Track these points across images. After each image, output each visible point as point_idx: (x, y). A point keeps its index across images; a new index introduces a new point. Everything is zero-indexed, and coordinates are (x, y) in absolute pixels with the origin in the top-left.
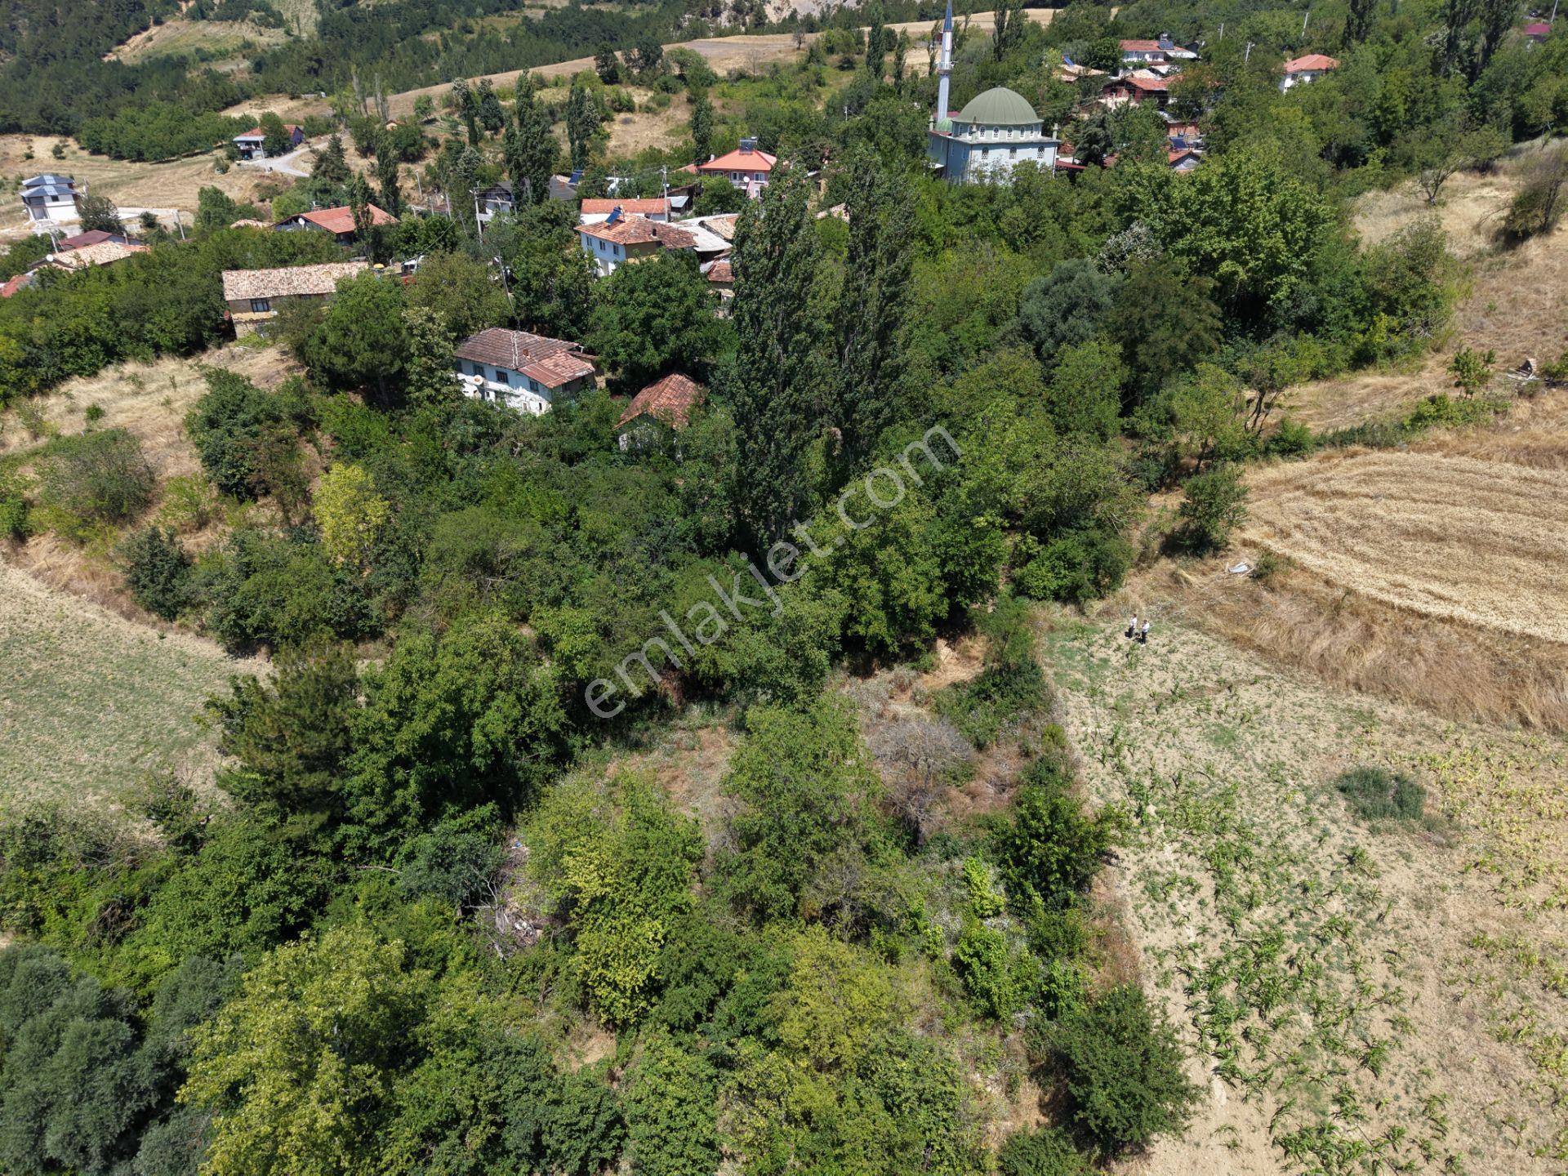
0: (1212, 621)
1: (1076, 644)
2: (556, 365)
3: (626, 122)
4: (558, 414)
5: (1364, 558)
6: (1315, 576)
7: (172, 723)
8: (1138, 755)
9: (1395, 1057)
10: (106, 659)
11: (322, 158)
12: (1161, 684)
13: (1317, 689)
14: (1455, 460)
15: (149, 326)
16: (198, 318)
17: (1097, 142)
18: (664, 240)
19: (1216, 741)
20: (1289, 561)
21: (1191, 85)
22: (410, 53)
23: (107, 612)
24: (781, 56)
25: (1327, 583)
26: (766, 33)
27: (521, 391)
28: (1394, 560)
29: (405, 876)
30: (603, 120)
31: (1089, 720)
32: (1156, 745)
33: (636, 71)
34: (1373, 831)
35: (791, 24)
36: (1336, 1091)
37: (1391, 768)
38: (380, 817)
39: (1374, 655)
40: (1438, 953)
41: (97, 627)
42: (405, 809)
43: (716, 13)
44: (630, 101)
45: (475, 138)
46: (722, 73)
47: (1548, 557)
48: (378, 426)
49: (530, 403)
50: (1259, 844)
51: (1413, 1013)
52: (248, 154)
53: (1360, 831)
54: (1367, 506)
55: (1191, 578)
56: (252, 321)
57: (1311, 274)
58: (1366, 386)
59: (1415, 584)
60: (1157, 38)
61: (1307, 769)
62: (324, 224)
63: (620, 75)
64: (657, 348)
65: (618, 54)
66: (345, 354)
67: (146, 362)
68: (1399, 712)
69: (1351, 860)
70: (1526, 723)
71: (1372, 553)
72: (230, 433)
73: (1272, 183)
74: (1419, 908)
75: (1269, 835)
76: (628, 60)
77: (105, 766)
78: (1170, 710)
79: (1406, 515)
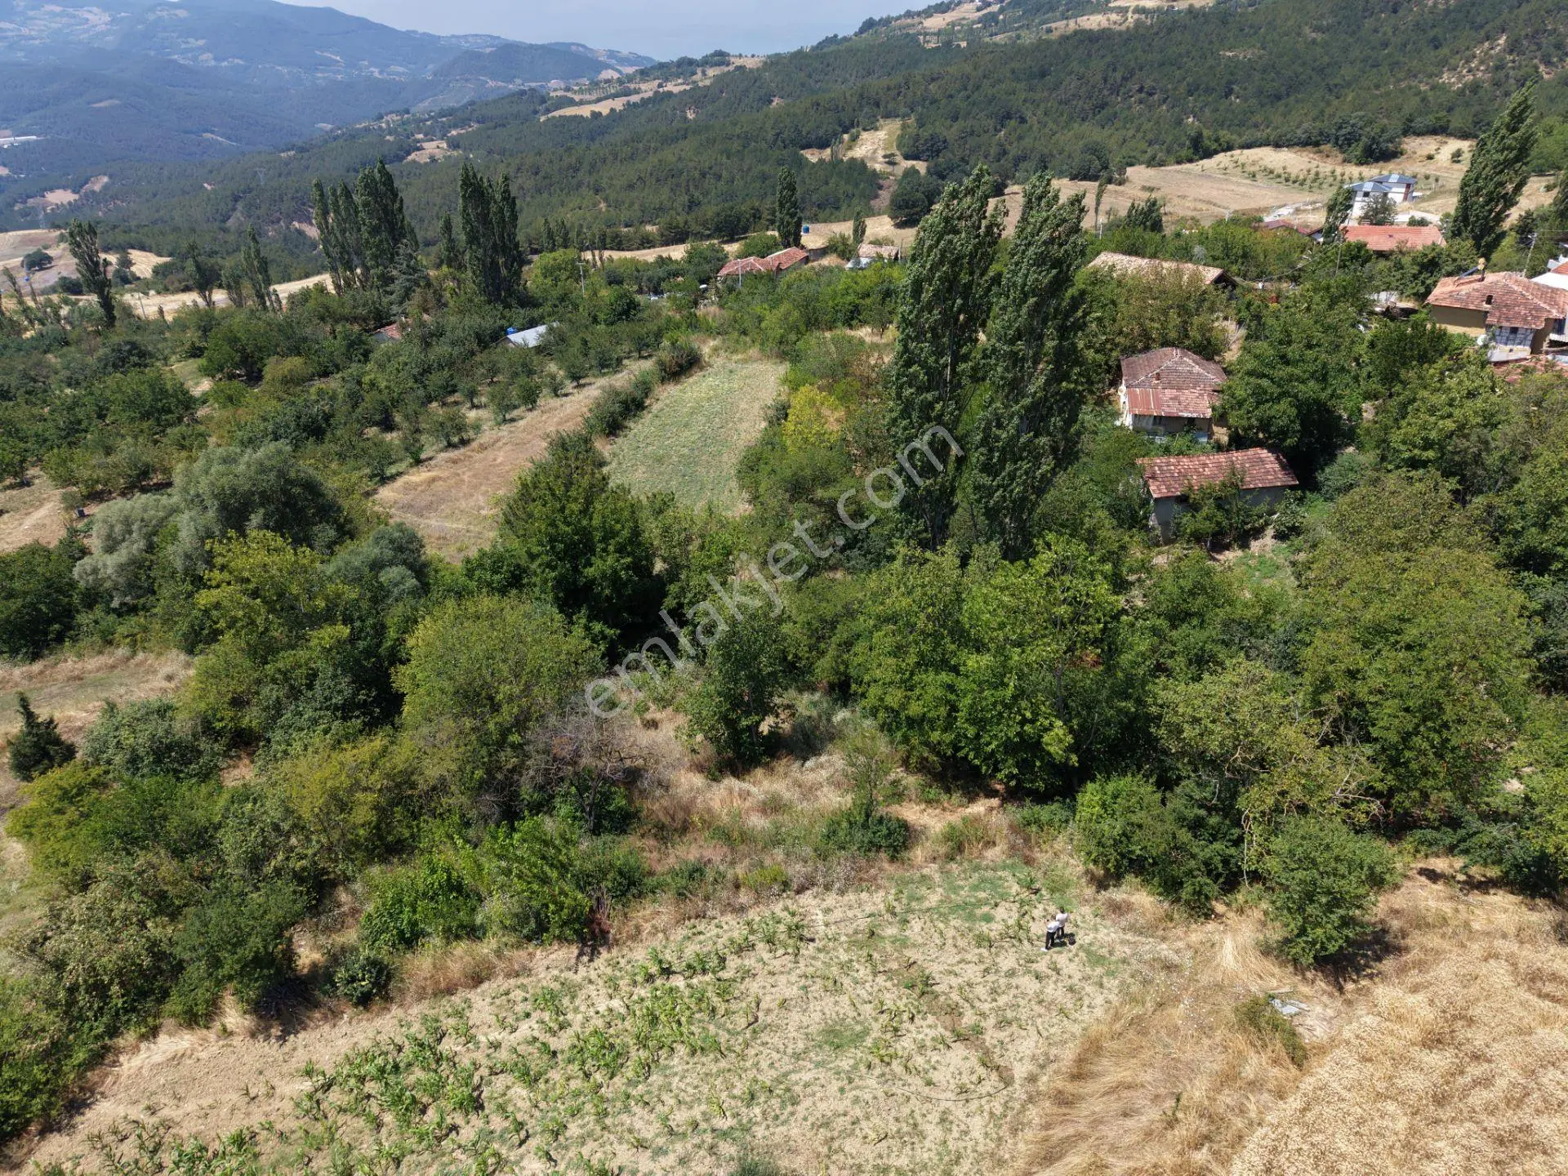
31: (837, 915)
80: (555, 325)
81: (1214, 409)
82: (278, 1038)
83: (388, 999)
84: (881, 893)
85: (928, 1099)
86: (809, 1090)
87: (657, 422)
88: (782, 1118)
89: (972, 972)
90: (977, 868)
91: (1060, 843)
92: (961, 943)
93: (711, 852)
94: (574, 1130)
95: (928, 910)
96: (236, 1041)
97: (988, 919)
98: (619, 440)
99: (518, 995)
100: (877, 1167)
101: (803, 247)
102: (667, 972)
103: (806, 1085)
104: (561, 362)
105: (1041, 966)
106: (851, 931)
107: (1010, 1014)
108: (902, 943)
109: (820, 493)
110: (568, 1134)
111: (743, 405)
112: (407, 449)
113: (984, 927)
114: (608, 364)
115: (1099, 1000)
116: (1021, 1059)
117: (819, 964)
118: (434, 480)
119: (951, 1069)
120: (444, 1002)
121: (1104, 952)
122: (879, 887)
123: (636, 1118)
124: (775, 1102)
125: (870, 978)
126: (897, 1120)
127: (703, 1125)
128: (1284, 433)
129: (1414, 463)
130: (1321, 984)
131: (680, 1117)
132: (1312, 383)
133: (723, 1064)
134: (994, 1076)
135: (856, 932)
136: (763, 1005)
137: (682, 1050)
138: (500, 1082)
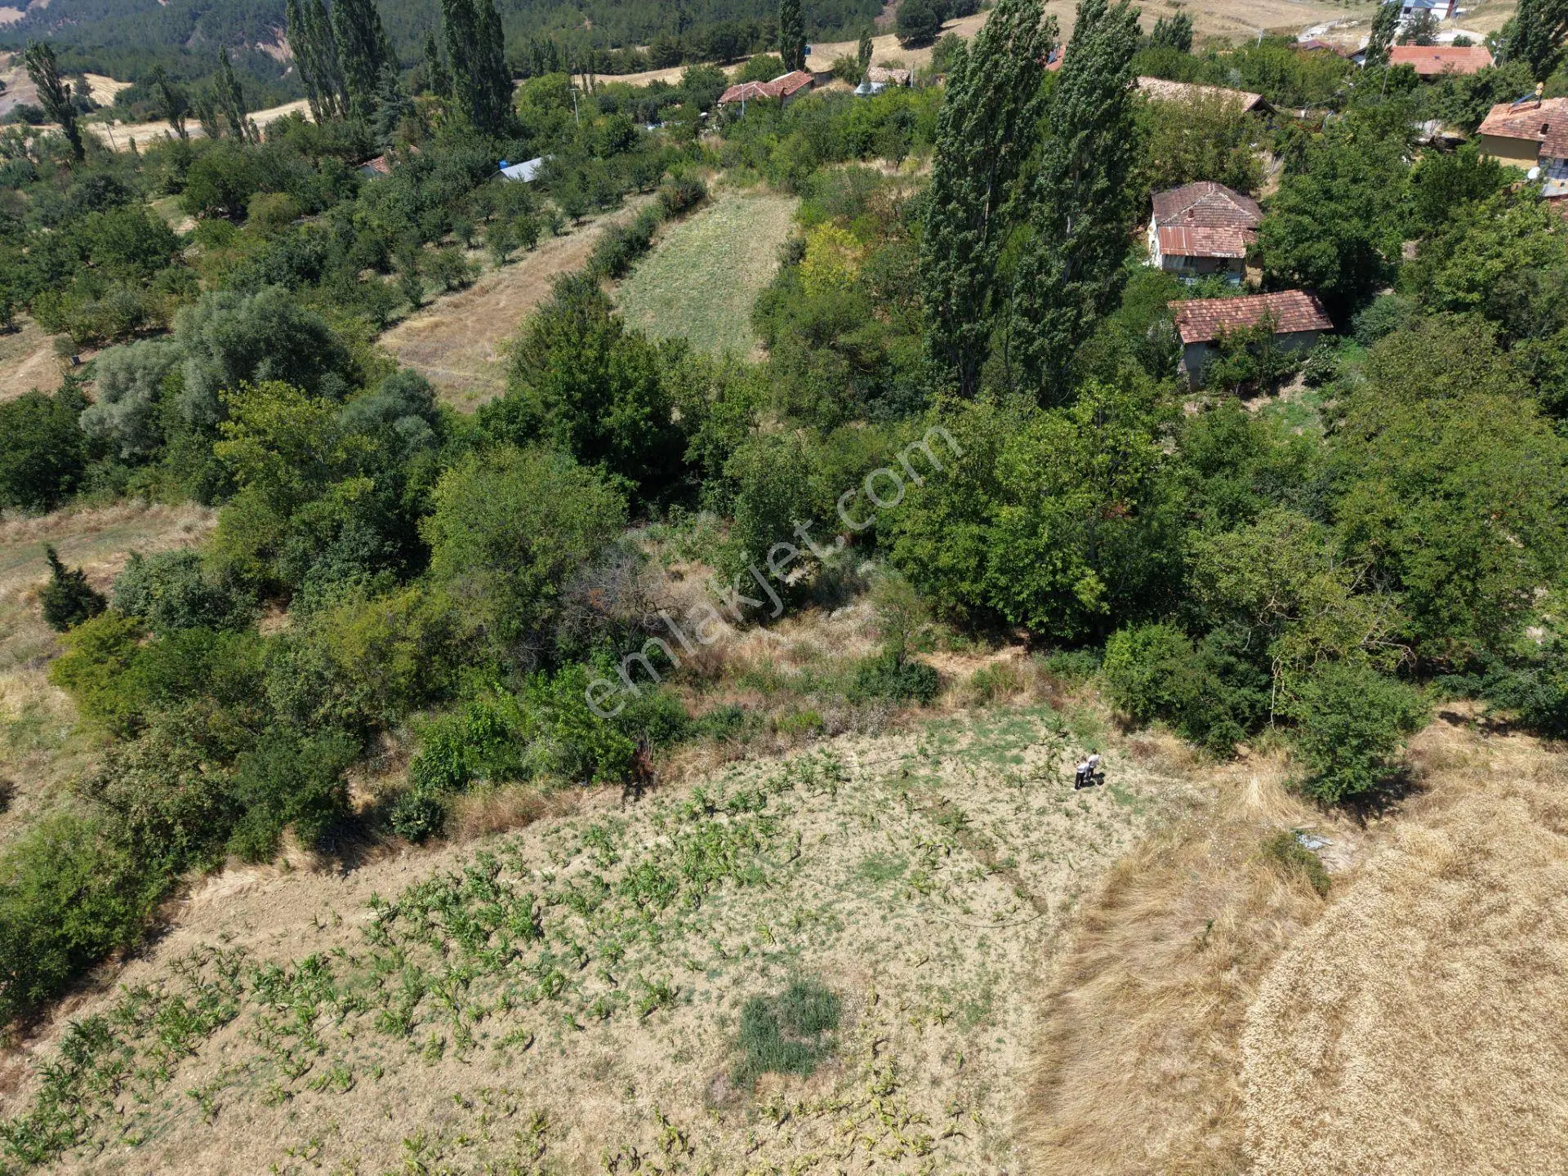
2: (1208, 237)
31: (871, 757)
74: (596, 1066)
80: (550, 158)
81: (1248, 248)
82: (340, 873)
83: (443, 837)
84: (913, 737)
85: (967, 926)
86: (852, 918)
87: (663, 263)
88: (828, 943)
89: (1004, 810)
90: (1006, 713)
91: (1088, 688)
92: (992, 783)
93: (749, 699)
94: (631, 954)
95: (959, 752)
96: (300, 875)
97: (1018, 760)
98: (625, 282)
99: (567, 832)
100: (920, 987)
101: (807, 71)
102: (711, 810)
103: (850, 914)
104: (559, 196)
105: (1072, 804)
106: (885, 772)
107: (1042, 849)
108: (935, 783)
109: (843, 339)
110: (626, 958)
111: (753, 244)
112: (406, 293)
113: (1014, 769)
114: (608, 200)
115: (1128, 836)
116: (1054, 890)
117: (856, 803)
118: (436, 325)
119: (988, 898)
120: (497, 839)
121: (1131, 791)
122: (911, 731)
123: (689, 945)
124: (821, 929)
125: (906, 816)
126: (938, 945)
127: (754, 950)
128: (1321, 275)
129: (1456, 306)
130: (1344, 821)
131: (732, 943)
132: (1355, 221)
133: (769, 894)
134: (1029, 905)
135: (890, 773)
136: (804, 841)
137: (729, 882)
138: (558, 912)
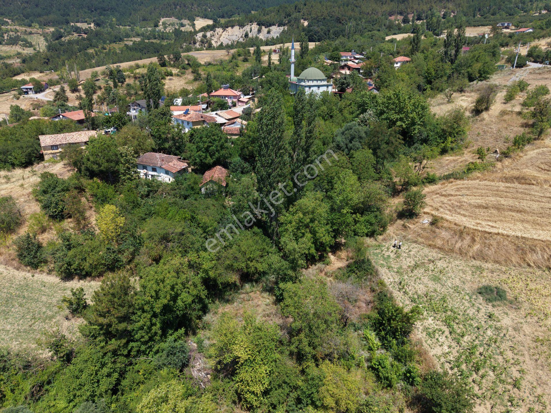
0: (420, 240)
1: (378, 251)
2: (174, 165)
3: (170, 79)
4: (177, 182)
5: (465, 216)
6: (450, 222)
7: (44, 310)
8: (410, 288)
9: (523, 383)
10: (11, 287)
11: (58, 94)
12: (410, 262)
13: (461, 260)
14: (484, 182)
15: (10, 157)
16: (30, 153)
17: (344, 84)
18: (206, 120)
19: (434, 280)
20: (442, 218)
21: (368, 66)
22: (83, 56)
23: (9, 268)
24: (222, 57)
25: (455, 224)
26: (213, 50)
27: (162, 174)
28: (474, 216)
29: (155, 360)
30: (162, 79)
31: (391, 277)
32: (415, 284)
33: (172, 63)
34: (493, 306)
35: (221, 47)
36: (508, 398)
37: (493, 285)
38: (147, 338)
39: (477, 247)
40: (526, 345)
41: (4, 274)
42: (156, 333)
43: (195, 43)
44: (171, 72)
45: (116, 86)
46: (203, 63)
47: (521, 212)
48: (110, 190)
49: (166, 179)
50: (459, 314)
51: (524, 367)
52: (27, 93)
53: (489, 306)
54: (461, 198)
55: (410, 226)
56: (51, 153)
57: (424, 125)
58: (448, 160)
59: (484, 223)
60: (351, 51)
61: (467, 287)
62: (70, 117)
63: (167, 64)
64: (211, 157)
65: (165, 56)
66: (97, 164)
67: (9, 170)
68: (489, 265)
69: (490, 317)
70: (529, 265)
71: (467, 214)
72: (53, 195)
73: (411, 96)
74: (515, 331)
75: (461, 311)
76: (169, 59)
77: (18, 330)
78: (416, 271)
79: (474, 201)
97: (389, 256)
99: (429, 342)
113: (392, 257)
119: (442, 264)
